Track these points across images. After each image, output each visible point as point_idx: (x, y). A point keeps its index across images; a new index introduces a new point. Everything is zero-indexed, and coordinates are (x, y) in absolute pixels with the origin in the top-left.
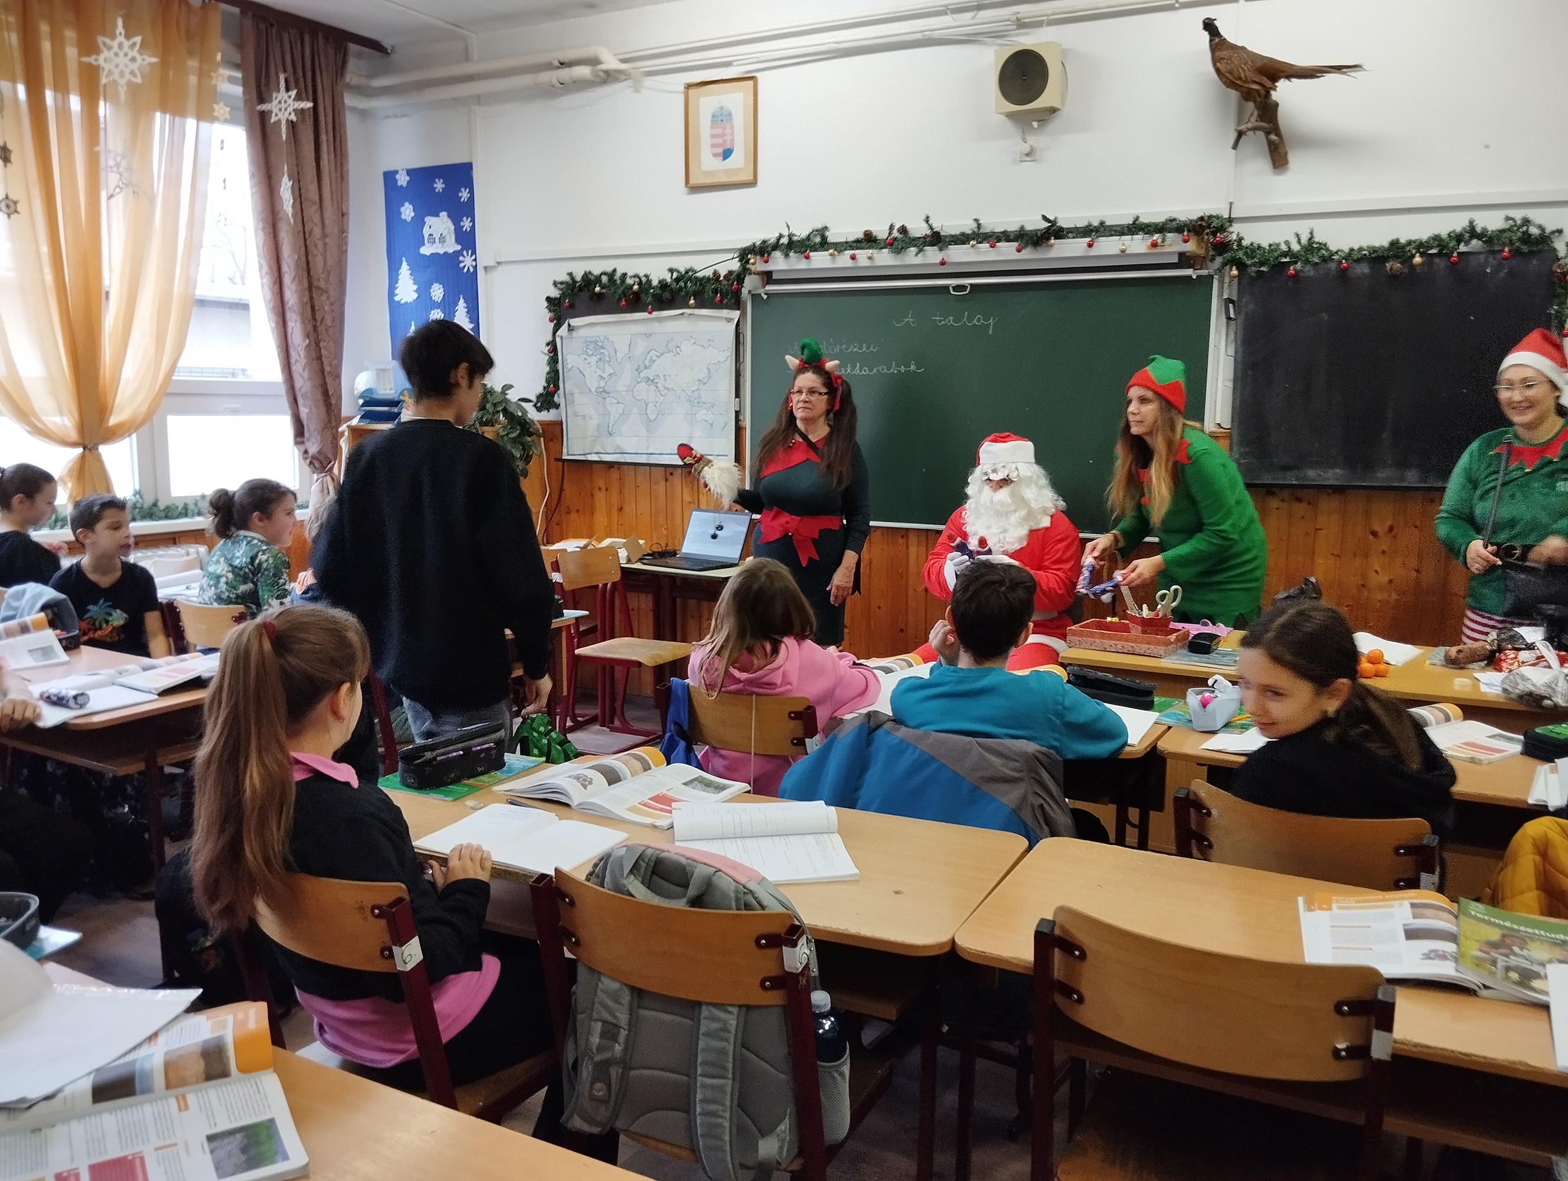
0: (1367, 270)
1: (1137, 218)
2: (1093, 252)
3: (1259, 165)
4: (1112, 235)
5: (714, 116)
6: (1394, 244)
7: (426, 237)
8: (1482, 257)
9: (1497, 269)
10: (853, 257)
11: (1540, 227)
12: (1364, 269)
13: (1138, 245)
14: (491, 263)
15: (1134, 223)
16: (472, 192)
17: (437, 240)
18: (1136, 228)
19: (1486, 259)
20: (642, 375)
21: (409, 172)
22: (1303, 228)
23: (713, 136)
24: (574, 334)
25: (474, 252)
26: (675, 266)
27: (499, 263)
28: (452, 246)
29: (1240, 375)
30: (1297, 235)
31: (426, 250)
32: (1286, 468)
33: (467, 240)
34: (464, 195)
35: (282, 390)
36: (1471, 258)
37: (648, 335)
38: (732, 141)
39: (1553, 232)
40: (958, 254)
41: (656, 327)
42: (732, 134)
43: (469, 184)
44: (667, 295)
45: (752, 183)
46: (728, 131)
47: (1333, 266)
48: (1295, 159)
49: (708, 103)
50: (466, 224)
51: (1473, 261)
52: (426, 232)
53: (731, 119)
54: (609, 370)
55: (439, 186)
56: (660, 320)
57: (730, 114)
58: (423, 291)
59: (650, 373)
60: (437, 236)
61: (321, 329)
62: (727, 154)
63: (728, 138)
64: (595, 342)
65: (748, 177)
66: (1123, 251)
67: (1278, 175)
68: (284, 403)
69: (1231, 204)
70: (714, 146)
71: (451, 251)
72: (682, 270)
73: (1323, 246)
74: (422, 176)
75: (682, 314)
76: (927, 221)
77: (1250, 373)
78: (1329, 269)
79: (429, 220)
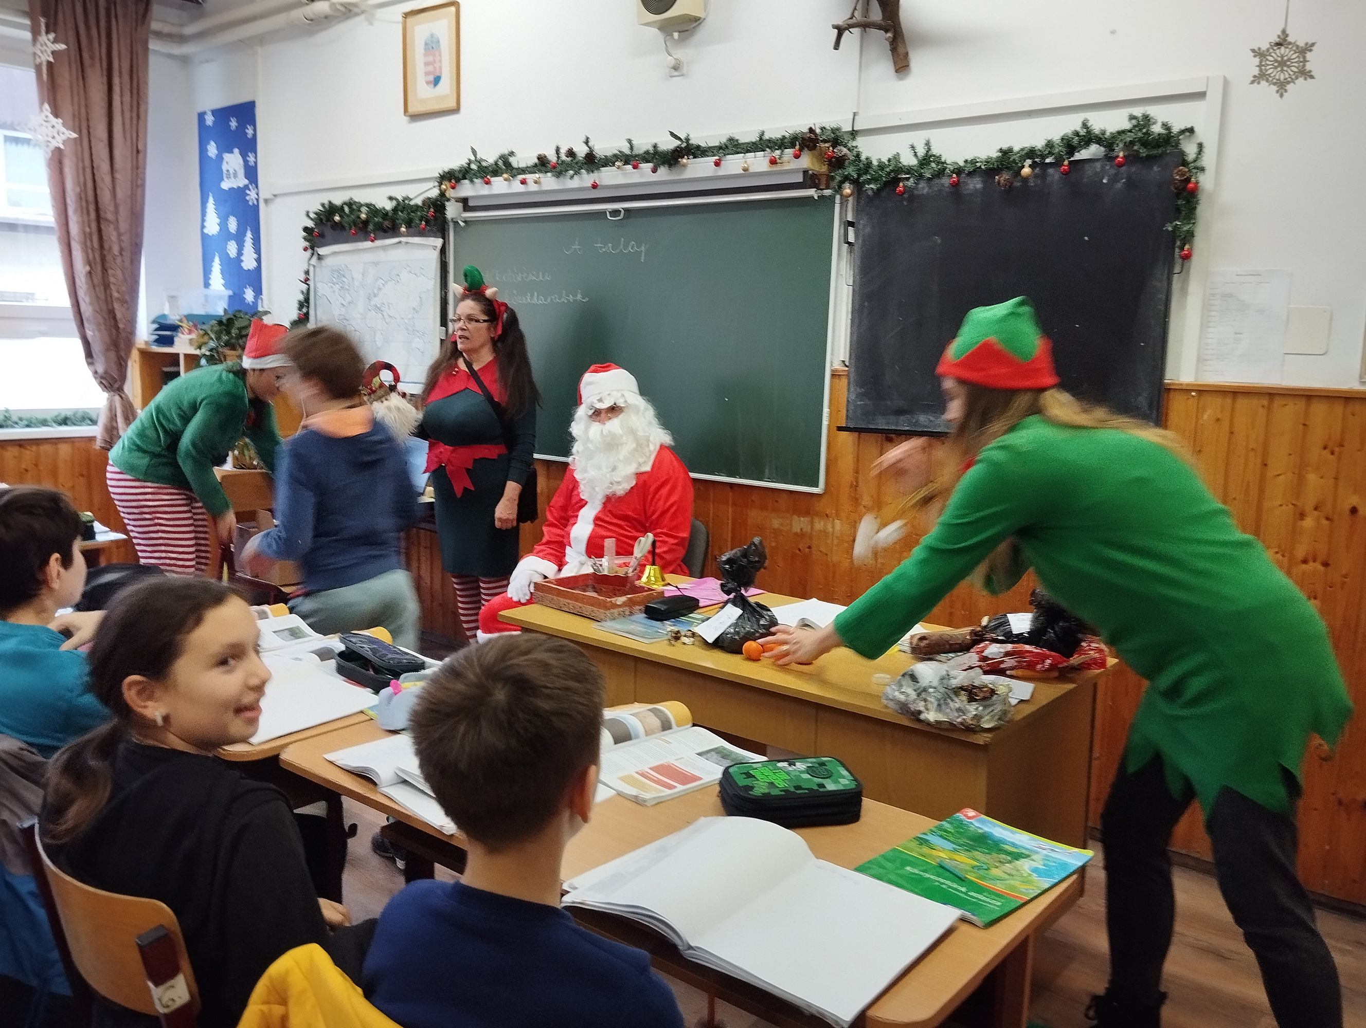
0: (979, 186)
1: (763, 134)
2: (722, 171)
3: (884, 67)
4: (738, 153)
5: (426, 44)
6: (1006, 153)
7: (225, 171)
8: (1098, 165)
9: (1114, 179)
10: (523, 182)
11: (1166, 126)
12: (976, 184)
13: (758, 162)
14: (268, 196)
15: (761, 139)
16: (255, 130)
17: (232, 176)
18: (761, 145)
19: (1103, 167)
20: (373, 303)
21: (215, 112)
22: (918, 139)
23: (426, 64)
24: (323, 263)
25: (257, 187)
26: (393, 195)
27: (275, 196)
28: (242, 181)
29: (857, 307)
30: (913, 147)
31: (225, 185)
32: (899, 412)
33: (251, 173)
34: (250, 131)
35: (70, 314)
36: (1087, 166)
37: (376, 264)
38: (440, 68)
39: (1182, 132)
40: (610, 177)
41: (381, 256)
42: (440, 61)
43: (253, 123)
44: (387, 223)
45: (456, 110)
46: (437, 59)
47: (946, 181)
48: (917, 60)
49: (422, 30)
50: (251, 159)
51: (1089, 170)
52: (225, 167)
53: (439, 46)
54: (348, 298)
55: (233, 124)
56: (384, 248)
57: (438, 42)
58: (223, 224)
59: (376, 301)
60: (231, 171)
61: (109, 258)
62: (437, 81)
63: (437, 65)
64: (338, 271)
65: (452, 104)
66: (745, 170)
67: (901, 79)
68: (73, 326)
69: (855, 114)
70: (427, 74)
71: (241, 185)
72: (400, 199)
73: (938, 160)
74: (223, 114)
75: (400, 242)
76: (587, 142)
77: (866, 304)
78: (943, 185)
79: (227, 156)
